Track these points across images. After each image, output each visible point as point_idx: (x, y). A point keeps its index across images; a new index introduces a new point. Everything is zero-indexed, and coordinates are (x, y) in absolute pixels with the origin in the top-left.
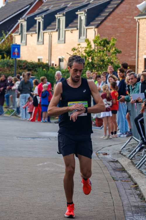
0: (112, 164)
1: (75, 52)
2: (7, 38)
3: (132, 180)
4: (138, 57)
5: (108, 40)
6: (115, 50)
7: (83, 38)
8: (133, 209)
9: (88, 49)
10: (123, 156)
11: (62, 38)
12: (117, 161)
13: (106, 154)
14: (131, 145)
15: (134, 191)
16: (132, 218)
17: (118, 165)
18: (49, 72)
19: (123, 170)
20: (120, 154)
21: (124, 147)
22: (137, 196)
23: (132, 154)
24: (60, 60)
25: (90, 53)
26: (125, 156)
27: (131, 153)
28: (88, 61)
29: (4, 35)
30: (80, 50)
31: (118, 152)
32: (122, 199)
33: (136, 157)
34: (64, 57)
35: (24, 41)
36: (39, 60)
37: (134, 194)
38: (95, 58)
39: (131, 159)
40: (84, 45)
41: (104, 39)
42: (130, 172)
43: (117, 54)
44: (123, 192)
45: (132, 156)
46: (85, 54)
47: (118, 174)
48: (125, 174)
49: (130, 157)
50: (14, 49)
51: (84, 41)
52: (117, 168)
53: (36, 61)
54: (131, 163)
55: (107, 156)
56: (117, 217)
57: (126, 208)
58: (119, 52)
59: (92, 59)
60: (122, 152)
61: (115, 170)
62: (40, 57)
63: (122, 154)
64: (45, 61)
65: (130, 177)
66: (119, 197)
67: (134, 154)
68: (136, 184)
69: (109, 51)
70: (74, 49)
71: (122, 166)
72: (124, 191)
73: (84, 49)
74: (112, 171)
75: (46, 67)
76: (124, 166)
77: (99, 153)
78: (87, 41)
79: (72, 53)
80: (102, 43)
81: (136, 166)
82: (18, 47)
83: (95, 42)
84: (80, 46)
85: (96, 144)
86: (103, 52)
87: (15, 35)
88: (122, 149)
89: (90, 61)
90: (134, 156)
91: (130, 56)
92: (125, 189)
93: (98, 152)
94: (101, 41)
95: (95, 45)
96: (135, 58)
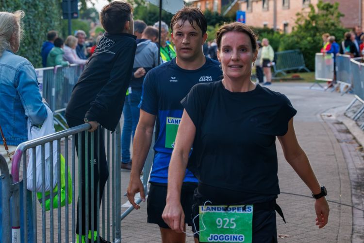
0: (336, 125)
1: (299, 17)
2: (234, 6)
3: (357, 142)
4: (362, 20)
5: (331, 4)
6: (339, 13)
7: (307, 3)
8: (358, 171)
9: (311, 14)
10: (348, 118)
11: (286, 4)
12: (342, 123)
13: (331, 116)
14: (355, 106)
15: (359, 153)
16: (357, 180)
17: (343, 127)
18: (274, 37)
19: (348, 131)
20: (345, 117)
21: (349, 109)
22: (362, 158)
23: (356, 116)
24: (286, 25)
25: (313, 18)
26: (349, 117)
27: (355, 114)
28: (312, 24)
29: (230, 2)
30: (304, 15)
31: (342, 113)
32: (348, 161)
33: (361, 118)
34: (288, 21)
35: (250, 8)
36: (265, 25)
37: (359, 156)
38: (320, 22)
39: (356, 121)
40: (308, 10)
41: (327, 2)
42: (355, 134)
43: (341, 18)
44: (347, 154)
45: (357, 118)
46: (308, 19)
47: (343, 136)
48: (349, 136)
49: (354, 118)
50: (240, 15)
51: (307, 6)
52: (342, 130)
53: (262, 26)
54: (356, 125)
55: (331, 118)
56: (341, 181)
57: (351, 171)
58: (343, 16)
59: (316, 23)
60: (347, 114)
61: (339, 131)
62: (265, 23)
63: (347, 116)
64: (270, 26)
65: (355, 138)
66: (343, 160)
67: (359, 115)
68: (360, 146)
69: (332, 14)
70: (298, 14)
71: (346, 127)
72: (349, 153)
73: (307, 14)
74: (337, 133)
75: (271, 32)
76: (349, 128)
77: (324, 115)
78: (311, 6)
79: (296, 18)
80: (325, 7)
81: (361, 127)
82: (244, 14)
83: (318, 6)
84: (303, 11)
85: (320, 106)
86: (327, 15)
87: (241, 3)
88: (347, 110)
89: (314, 25)
90: (359, 118)
91: (354, 19)
92: (350, 151)
93: (322, 114)
94: (325, 5)
95: (319, 10)
96: (358, 21)
